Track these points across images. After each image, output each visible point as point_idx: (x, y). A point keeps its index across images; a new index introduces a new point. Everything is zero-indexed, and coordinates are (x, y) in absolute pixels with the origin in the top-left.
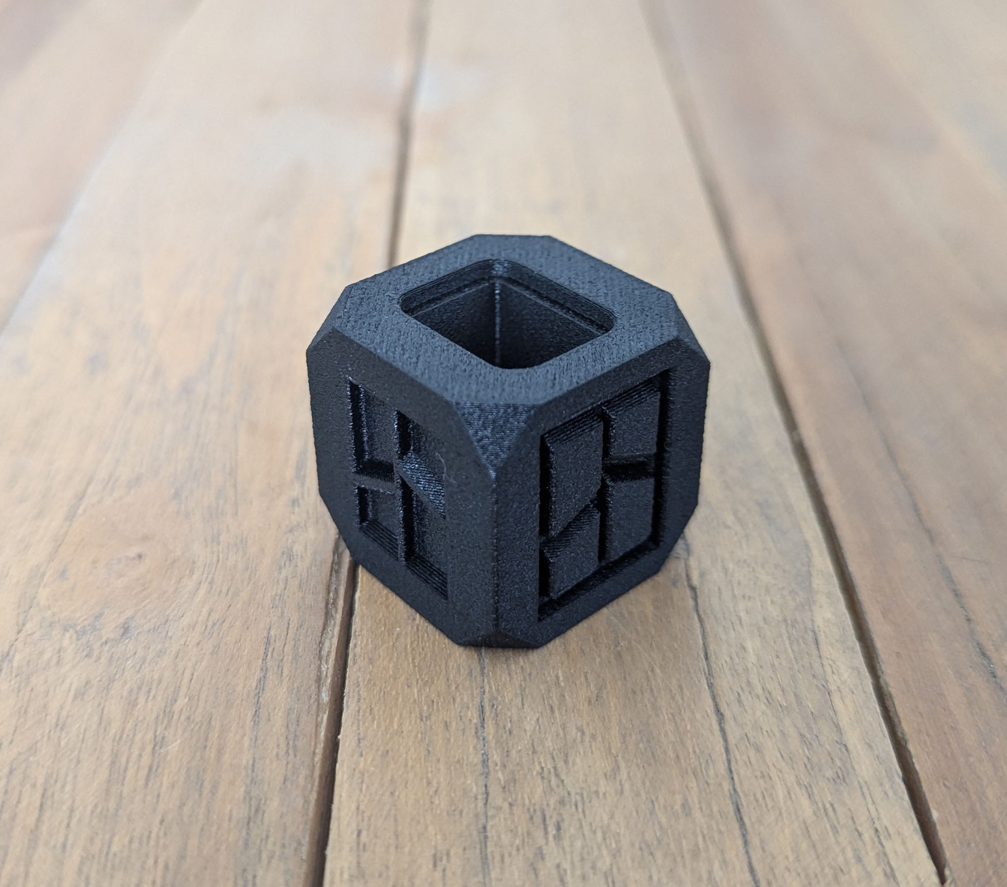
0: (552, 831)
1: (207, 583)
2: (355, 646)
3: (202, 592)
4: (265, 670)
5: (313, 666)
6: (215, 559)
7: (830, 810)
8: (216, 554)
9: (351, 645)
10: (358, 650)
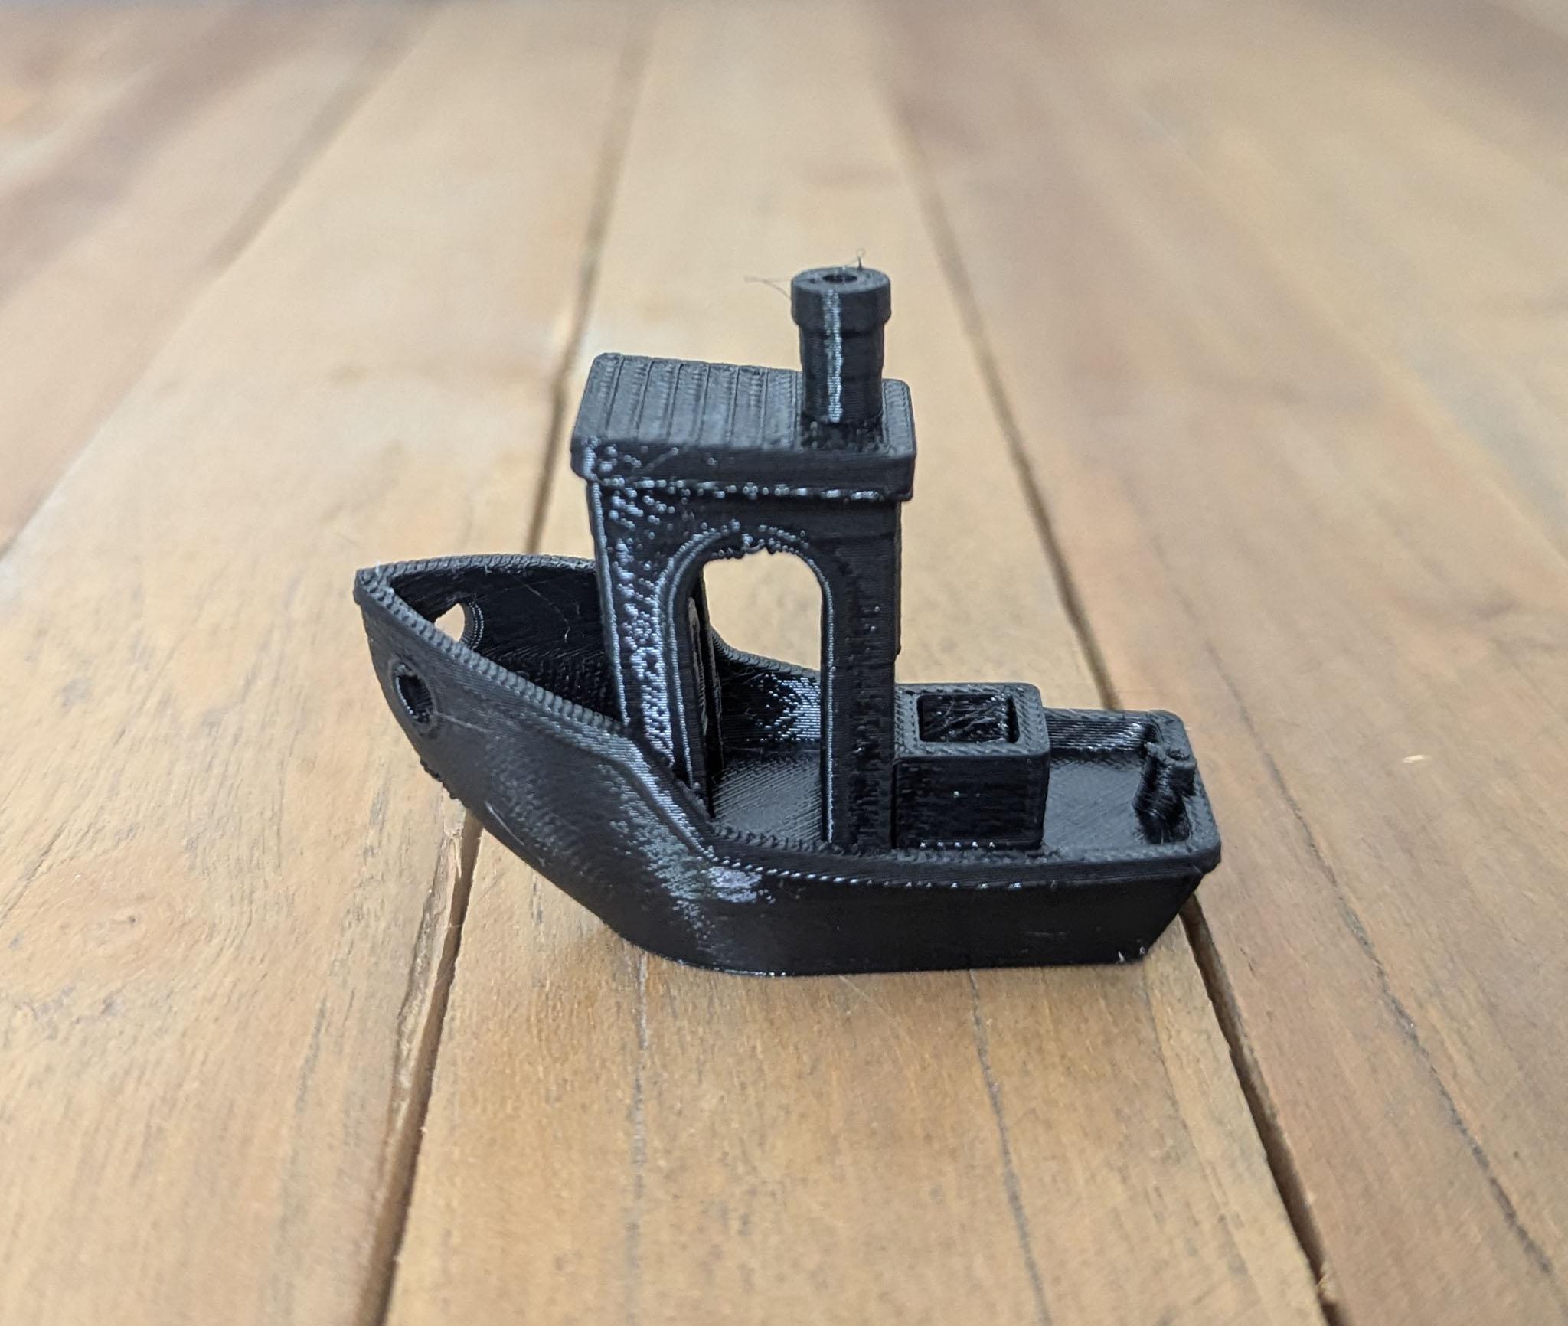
0: (735, 1225)
1: (232, 949)
2: (453, 1019)
3: (224, 960)
4: (316, 1048)
5: (388, 1042)
6: (244, 922)
7: (1153, 1196)
8: (246, 916)
9: (446, 1018)
10: (457, 1022)
